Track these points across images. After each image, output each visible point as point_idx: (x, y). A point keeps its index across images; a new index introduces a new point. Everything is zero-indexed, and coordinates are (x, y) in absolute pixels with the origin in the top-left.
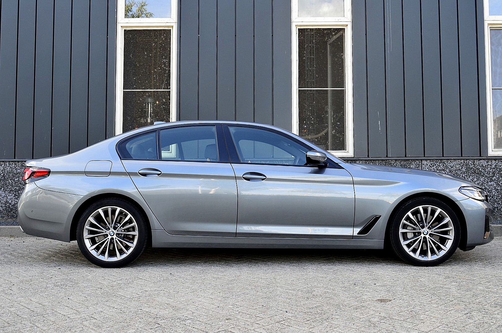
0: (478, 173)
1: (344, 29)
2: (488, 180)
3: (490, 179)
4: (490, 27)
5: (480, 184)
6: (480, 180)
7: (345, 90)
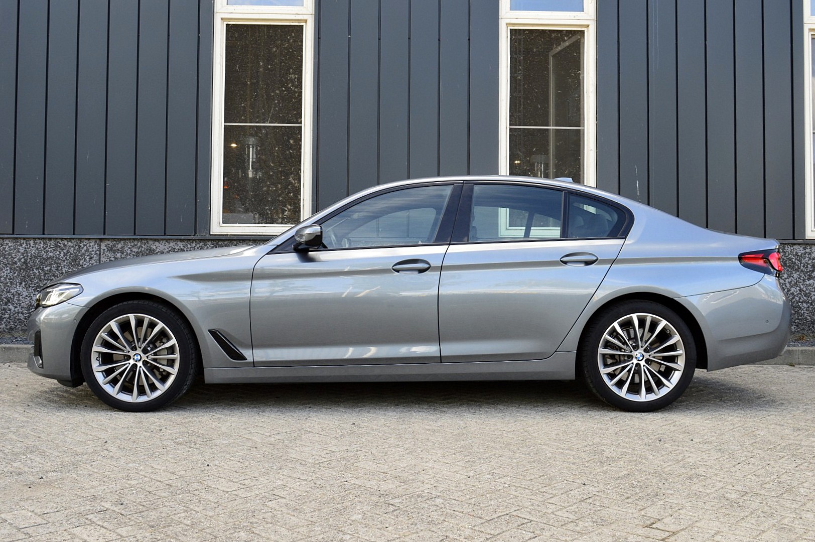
0: (789, 266)
1: (583, 32)
2: (805, 276)
3: (809, 275)
4: (812, 35)
5: (793, 283)
6: (793, 277)
7: (584, 130)
